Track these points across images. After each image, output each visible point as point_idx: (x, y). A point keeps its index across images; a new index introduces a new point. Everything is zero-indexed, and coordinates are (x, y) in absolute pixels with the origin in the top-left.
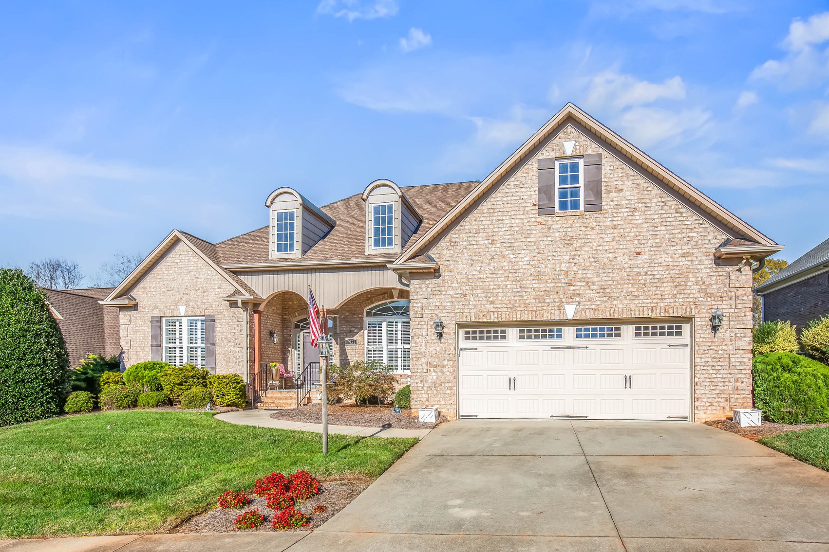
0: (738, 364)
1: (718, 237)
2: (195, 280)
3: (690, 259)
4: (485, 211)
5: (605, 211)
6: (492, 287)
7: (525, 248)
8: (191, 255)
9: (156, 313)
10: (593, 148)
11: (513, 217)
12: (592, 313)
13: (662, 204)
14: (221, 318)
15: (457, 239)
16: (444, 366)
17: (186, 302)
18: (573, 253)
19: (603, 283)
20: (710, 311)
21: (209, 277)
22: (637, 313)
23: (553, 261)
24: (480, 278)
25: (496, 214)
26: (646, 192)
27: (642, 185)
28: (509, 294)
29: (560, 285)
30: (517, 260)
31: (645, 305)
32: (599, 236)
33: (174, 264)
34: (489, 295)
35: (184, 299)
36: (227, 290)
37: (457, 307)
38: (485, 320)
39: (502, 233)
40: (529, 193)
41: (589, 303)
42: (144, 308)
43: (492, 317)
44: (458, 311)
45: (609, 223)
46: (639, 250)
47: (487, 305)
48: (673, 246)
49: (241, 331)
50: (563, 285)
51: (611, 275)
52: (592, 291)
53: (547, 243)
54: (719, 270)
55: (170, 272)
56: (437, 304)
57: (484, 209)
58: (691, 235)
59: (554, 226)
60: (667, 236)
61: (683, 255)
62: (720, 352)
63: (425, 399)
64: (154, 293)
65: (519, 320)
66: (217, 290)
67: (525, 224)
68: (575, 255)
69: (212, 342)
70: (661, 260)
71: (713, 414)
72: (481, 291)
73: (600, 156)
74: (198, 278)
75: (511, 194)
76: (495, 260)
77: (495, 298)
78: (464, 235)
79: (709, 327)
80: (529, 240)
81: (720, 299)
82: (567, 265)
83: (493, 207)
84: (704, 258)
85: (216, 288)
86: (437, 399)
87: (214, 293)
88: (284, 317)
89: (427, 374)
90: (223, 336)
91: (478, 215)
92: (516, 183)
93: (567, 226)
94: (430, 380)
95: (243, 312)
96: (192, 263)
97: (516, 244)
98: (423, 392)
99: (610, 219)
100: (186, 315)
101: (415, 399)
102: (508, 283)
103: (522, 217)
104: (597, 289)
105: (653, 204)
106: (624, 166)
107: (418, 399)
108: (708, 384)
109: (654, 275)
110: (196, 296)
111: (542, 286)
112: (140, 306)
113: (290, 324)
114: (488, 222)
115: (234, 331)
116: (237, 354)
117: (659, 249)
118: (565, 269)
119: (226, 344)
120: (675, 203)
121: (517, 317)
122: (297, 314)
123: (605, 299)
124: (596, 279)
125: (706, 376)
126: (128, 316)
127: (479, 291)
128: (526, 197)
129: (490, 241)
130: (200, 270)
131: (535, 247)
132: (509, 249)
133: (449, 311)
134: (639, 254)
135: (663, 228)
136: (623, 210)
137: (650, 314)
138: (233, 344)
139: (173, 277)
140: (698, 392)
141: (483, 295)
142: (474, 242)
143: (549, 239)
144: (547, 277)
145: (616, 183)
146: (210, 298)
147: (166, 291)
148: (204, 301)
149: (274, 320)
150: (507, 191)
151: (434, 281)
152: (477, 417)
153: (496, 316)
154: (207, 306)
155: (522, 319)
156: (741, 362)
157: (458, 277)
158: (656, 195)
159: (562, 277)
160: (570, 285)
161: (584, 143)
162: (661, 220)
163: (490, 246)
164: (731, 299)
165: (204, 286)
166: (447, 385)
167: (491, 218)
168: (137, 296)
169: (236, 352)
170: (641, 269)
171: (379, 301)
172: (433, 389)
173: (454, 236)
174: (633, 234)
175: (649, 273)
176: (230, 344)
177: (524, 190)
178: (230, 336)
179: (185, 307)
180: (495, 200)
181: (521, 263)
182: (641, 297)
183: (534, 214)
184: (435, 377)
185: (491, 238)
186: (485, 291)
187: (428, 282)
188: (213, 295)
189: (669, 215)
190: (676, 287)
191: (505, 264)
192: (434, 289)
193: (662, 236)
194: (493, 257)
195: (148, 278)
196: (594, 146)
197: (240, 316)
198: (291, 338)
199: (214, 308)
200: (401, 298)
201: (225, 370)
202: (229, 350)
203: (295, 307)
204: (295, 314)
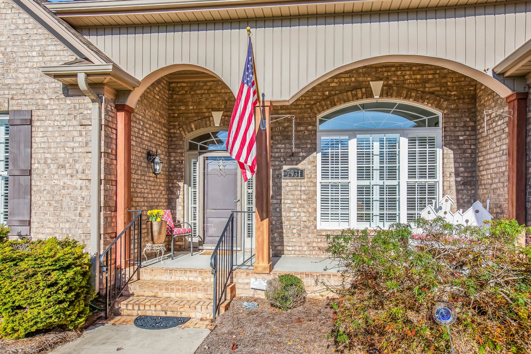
14: (44, 118)
21: (18, 32)
49: (87, 144)
66: (36, 59)
69: (23, 167)
85: (34, 54)
87: (30, 64)
88: (172, 131)
90: (48, 156)
95: (91, 105)
113: (181, 143)
115: (72, 145)
116: (77, 192)
119: (54, 171)
122: (193, 126)
138: (69, 171)
146: (20, 75)
148: (7, 81)
149: (156, 133)
154: (14, 92)
165: (9, 49)
169: (75, 188)
171: (345, 102)
176: (63, 172)
178: (63, 155)
188: (27, 70)
197: (85, 112)
198: (182, 166)
199: (28, 97)
200: (387, 96)
201: (52, 225)
202: (62, 184)
203: (190, 115)
204: (191, 127)
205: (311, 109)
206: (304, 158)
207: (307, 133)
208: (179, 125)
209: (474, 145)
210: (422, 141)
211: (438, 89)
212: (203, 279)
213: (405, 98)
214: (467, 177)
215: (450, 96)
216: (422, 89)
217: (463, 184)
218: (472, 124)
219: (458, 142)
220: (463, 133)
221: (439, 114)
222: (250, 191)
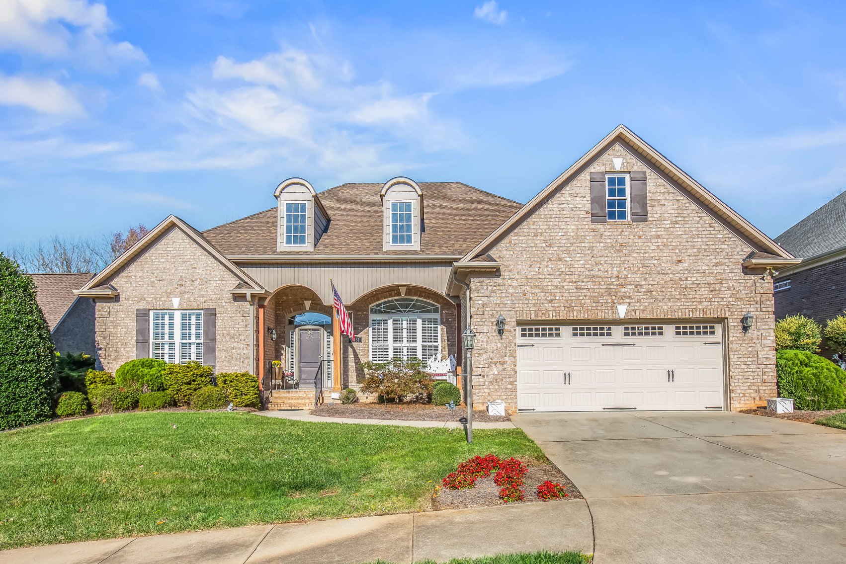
0: (764, 360)
1: (745, 250)
2: (192, 271)
3: (722, 267)
4: (543, 216)
5: (650, 223)
6: (550, 287)
7: (580, 252)
8: (186, 244)
9: (142, 305)
10: (639, 166)
11: (568, 223)
12: (641, 313)
13: (699, 219)
14: (222, 312)
15: (516, 241)
16: (505, 362)
17: (181, 293)
18: (623, 259)
19: (650, 287)
20: (740, 313)
21: (208, 268)
22: (680, 314)
23: (605, 265)
24: (539, 278)
25: (553, 220)
26: (684, 208)
27: (681, 201)
28: (566, 294)
29: (612, 287)
30: (573, 263)
31: (686, 307)
32: (645, 244)
33: (166, 252)
34: (547, 295)
35: (177, 290)
36: (230, 282)
37: (517, 305)
38: (544, 318)
39: (558, 238)
40: (582, 202)
41: (638, 304)
42: (128, 300)
43: (551, 315)
44: (518, 309)
45: (654, 233)
46: (680, 258)
47: (545, 304)
48: (708, 256)
49: (246, 326)
50: (615, 287)
51: (657, 279)
52: (640, 294)
53: (600, 248)
54: (747, 278)
55: (161, 260)
56: (498, 302)
57: (541, 215)
58: (723, 246)
59: (605, 233)
60: (703, 247)
61: (717, 264)
62: (750, 349)
63: (487, 394)
64: (140, 283)
65: (576, 318)
66: (218, 282)
67: (579, 230)
68: (625, 261)
69: (211, 338)
70: (698, 268)
71: (746, 404)
72: (539, 291)
73: (645, 173)
74: (195, 268)
75: (566, 202)
76: (553, 262)
77: (553, 298)
78: (523, 238)
79: (740, 327)
80: (583, 245)
81: (748, 303)
82: (618, 269)
83: (550, 213)
84: (734, 267)
85: (217, 279)
86: (499, 394)
87: (214, 285)
88: (278, 312)
89: (488, 369)
90: (225, 332)
91: (535, 220)
92: (570, 192)
93: (618, 233)
94: (492, 376)
95: (249, 306)
96: (189, 252)
97: (572, 248)
98: (484, 387)
99: (654, 230)
100: (180, 308)
101: (477, 394)
102: (564, 284)
103: (577, 223)
104: (645, 292)
105: (691, 219)
106: (665, 183)
107: (480, 394)
108: (740, 377)
109: (693, 281)
110: (192, 288)
111: (596, 287)
112: (122, 297)
114: (545, 227)
115: (238, 326)
116: (241, 351)
117: (696, 258)
118: (616, 272)
119: (228, 340)
120: (708, 218)
121: (574, 315)
122: (292, 309)
123: (652, 301)
124: (644, 283)
125: (739, 370)
126: (107, 308)
127: (537, 291)
128: (580, 206)
129: (547, 244)
130: (197, 260)
131: (589, 252)
132: (565, 252)
133: (510, 309)
134: (680, 261)
135: (700, 240)
136: (665, 222)
137: (691, 315)
138: (236, 340)
139: (164, 266)
140: (733, 384)
141: (542, 294)
142: (532, 245)
143: (602, 245)
144: (600, 280)
145: (659, 198)
146: (209, 290)
147: (156, 282)
148: (202, 293)
149: (270, 315)
150: (563, 199)
151: (495, 280)
152: (534, 411)
153: (554, 314)
154: (206, 299)
155: (579, 317)
156: (767, 358)
157: (518, 277)
158: (693, 210)
159: (613, 280)
160: (621, 287)
161: (631, 161)
162: (697, 233)
163: (547, 249)
164: (756, 303)
165: (203, 277)
166: (508, 380)
167: (548, 223)
168: (118, 285)
169: (240, 349)
170: (682, 275)
171: (385, 298)
172: (495, 384)
173: (513, 238)
174: (674, 244)
175: (689, 279)
176: (233, 340)
177: (577, 199)
178: (233, 332)
179: (180, 299)
180: (552, 206)
181: (576, 266)
182: (683, 300)
183: (587, 221)
184: (496, 373)
185: (548, 241)
186: (544, 291)
187: (489, 281)
188: (213, 288)
189: (704, 229)
190: (712, 291)
191: (562, 266)
192: (495, 288)
193: (699, 247)
194: (550, 259)
195: (133, 266)
196: (639, 164)
197: (245, 310)
198: (284, 335)
199: (214, 301)
200: (409, 295)
201: (227, 368)
202: (232, 346)
203: (289, 303)
204: (290, 309)
205: (365, 301)
206: (361, 331)
207: (363, 316)
208: (282, 308)
210: (430, 321)
212: (307, 395)
213: (419, 297)
221: (439, 306)
222: (329, 350)
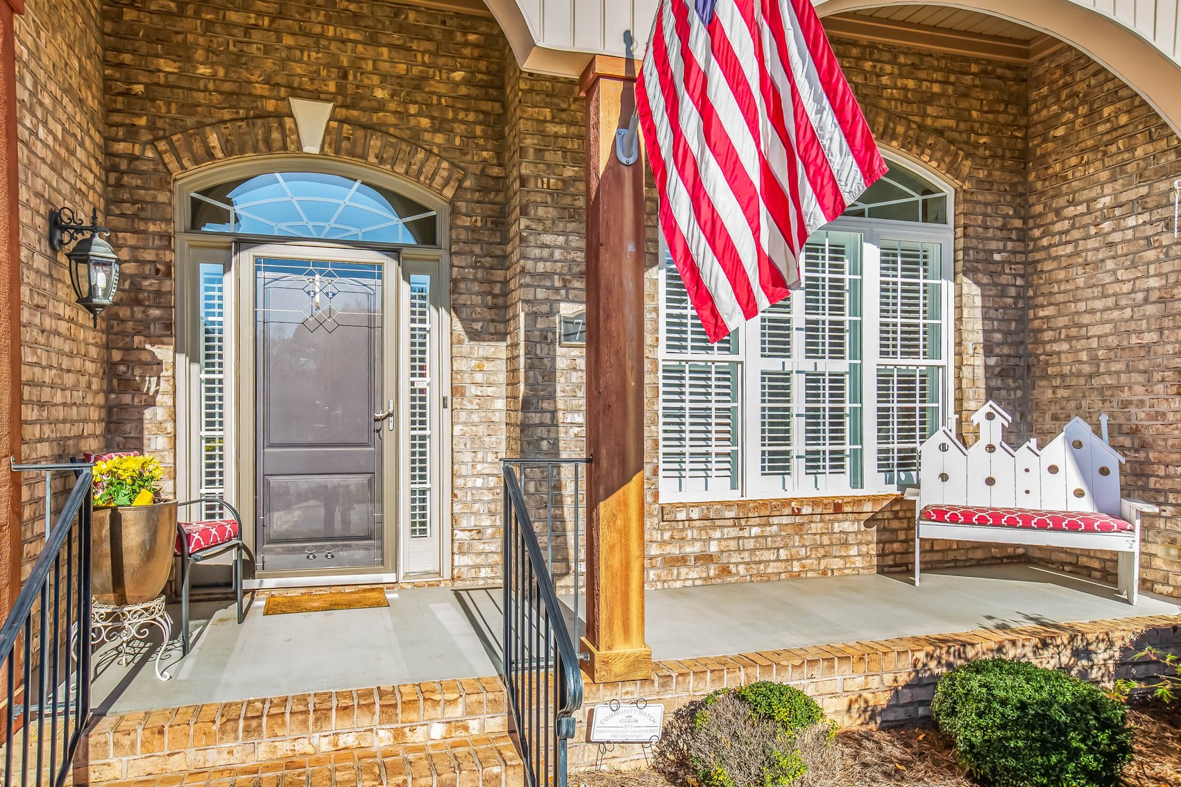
88: (121, 147)
113: (162, 197)
122: (214, 140)
149: (72, 142)
198: (167, 285)
203: (200, 97)
204: (205, 142)
208: (151, 127)
209: (1022, 276)
211: (952, 123)
213: (881, 137)
214: (1009, 356)
215: (976, 146)
216: (917, 119)
217: (1000, 375)
218: (1018, 223)
219: (992, 268)
220: (1001, 245)
221: (948, 189)
